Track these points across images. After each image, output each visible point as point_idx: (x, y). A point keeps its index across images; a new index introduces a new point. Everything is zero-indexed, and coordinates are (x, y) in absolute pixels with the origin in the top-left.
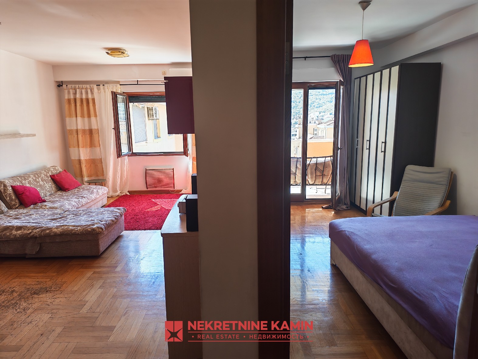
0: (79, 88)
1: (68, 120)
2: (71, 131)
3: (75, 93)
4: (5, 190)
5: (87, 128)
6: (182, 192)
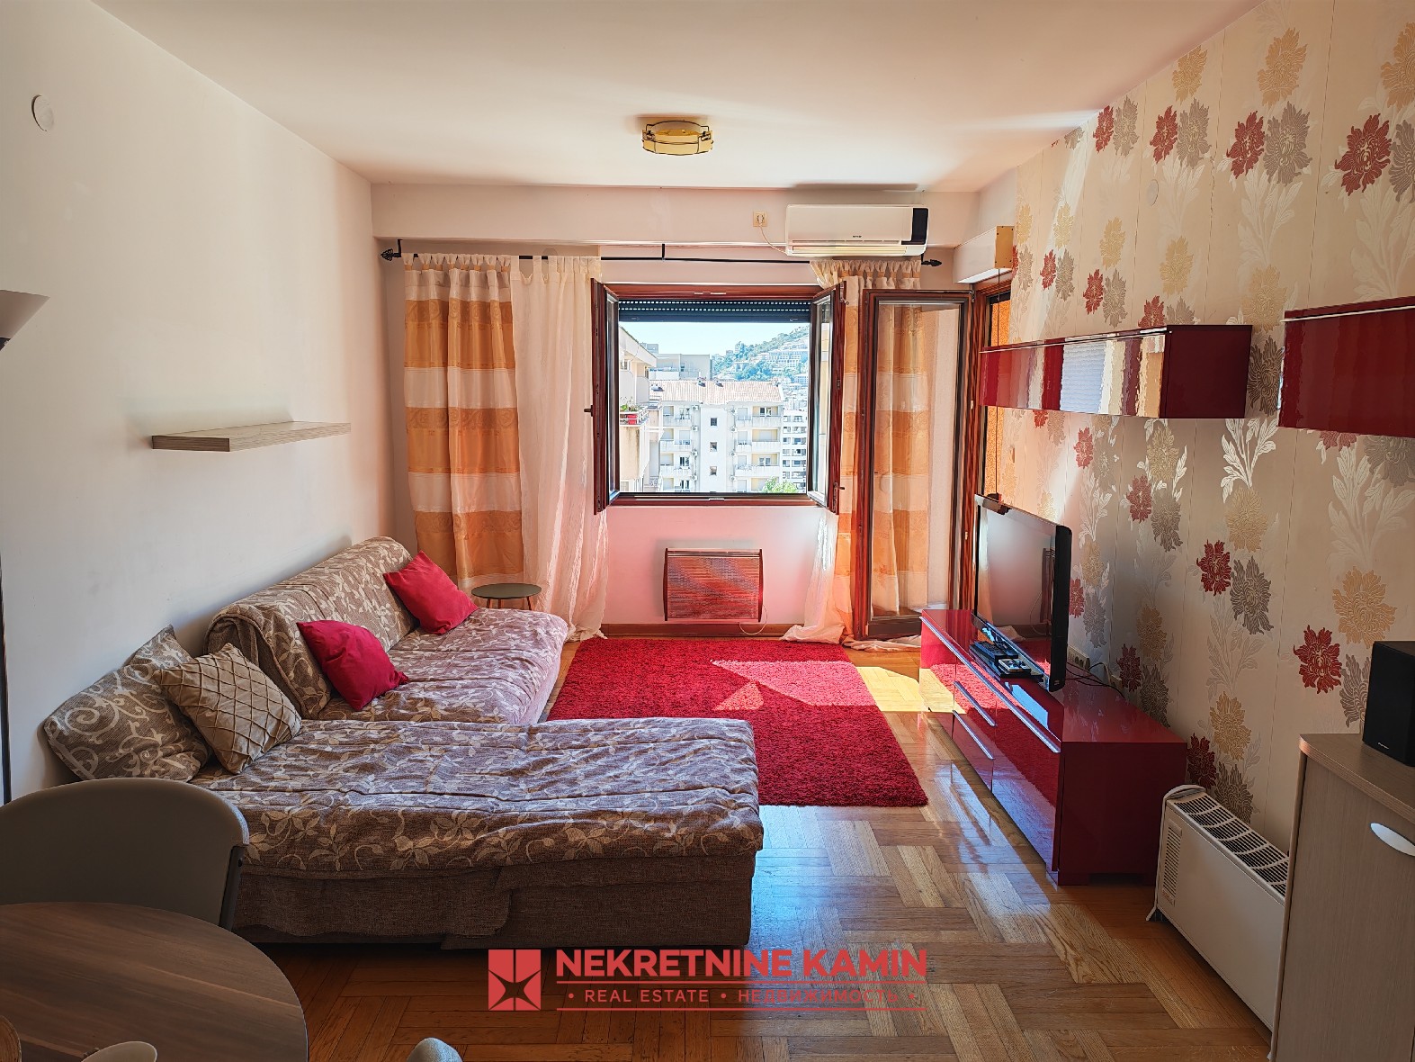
0: (457, 266)
1: (411, 374)
2: (420, 415)
3: (441, 282)
4: (279, 640)
5: (477, 404)
6: (792, 634)
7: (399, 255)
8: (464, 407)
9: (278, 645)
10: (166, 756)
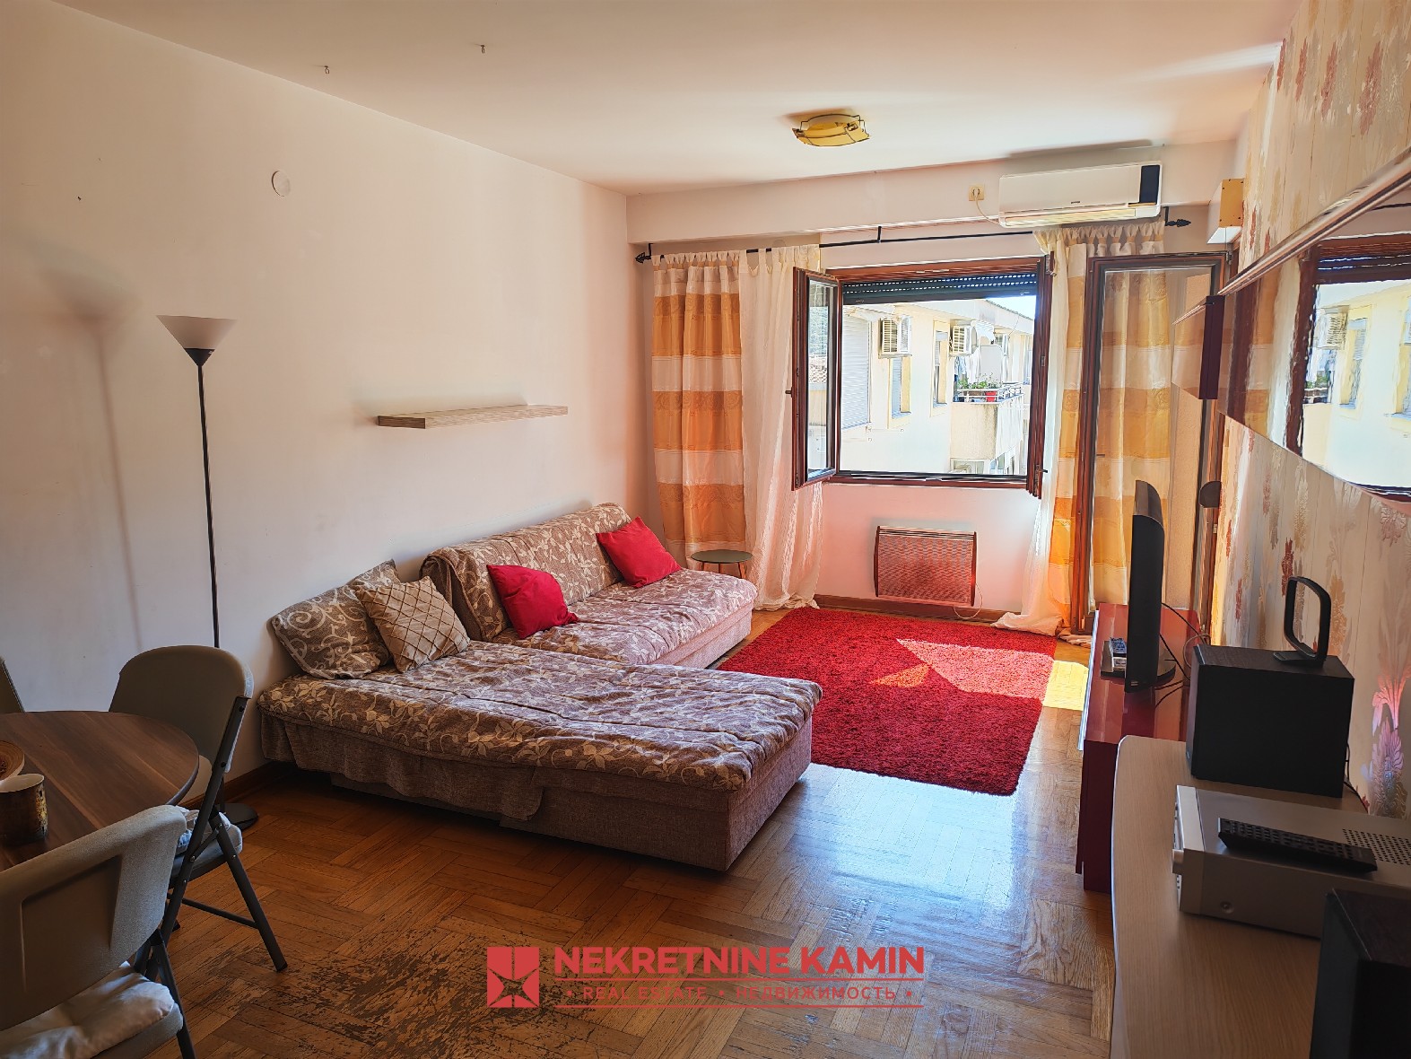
0: (694, 264)
1: (657, 361)
2: (663, 396)
3: (682, 279)
4: (469, 577)
5: (708, 388)
6: (1003, 622)
7: (649, 258)
8: (698, 390)
9: (468, 582)
10: (354, 652)
